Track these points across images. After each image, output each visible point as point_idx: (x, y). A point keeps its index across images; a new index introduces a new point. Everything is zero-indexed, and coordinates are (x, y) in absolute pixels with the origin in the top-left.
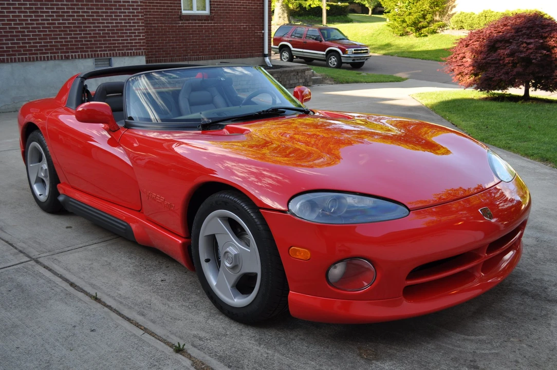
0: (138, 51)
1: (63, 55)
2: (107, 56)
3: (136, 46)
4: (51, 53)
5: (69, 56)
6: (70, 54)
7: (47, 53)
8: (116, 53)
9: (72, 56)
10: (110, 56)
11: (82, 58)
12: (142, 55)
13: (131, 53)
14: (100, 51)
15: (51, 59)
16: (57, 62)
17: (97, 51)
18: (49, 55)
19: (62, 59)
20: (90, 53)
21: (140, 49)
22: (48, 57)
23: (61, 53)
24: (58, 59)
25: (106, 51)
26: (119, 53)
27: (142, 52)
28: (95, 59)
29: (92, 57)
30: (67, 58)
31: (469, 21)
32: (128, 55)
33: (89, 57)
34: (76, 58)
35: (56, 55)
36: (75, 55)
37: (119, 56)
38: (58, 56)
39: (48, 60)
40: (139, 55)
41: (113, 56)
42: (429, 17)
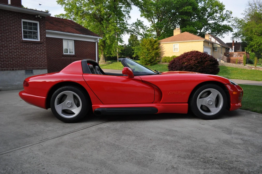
0: (44, 67)
1: (11, 68)
2: (31, 69)
3: (43, 65)
4: (6, 68)
5: (14, 69)
6: (15, 68)
7: (4, 68)
8: (35, 68)
9: (15, 69)
10: (32, 69)
11: (20, 70)
12: (46, 69)
13: (41, 68)
14: (28, 67)
15: (6, 70)
16: (8, 71)
17: (26, 67)
18: (5, 68)
19: (11, 70)
20: (23, 68)
21: (45, 67)
22: (4, 69)
23: (11, 67)
24: (9, 70)
25: (30, 67)
26: (36, 68)
27: (46, 68)
28: (26, 71)
29: (24, 69)
30: (13, 70)
31: (168, 60)
32: (40, 69)
33: (23, 70)
34: (17, 70)
35: (8, 68)
36: (17, 69)
37: (36, 69)
38: (9, 69)
39: (4, 70)
40: (45, 69)
41: (34, 69)
42: (155, 58)
